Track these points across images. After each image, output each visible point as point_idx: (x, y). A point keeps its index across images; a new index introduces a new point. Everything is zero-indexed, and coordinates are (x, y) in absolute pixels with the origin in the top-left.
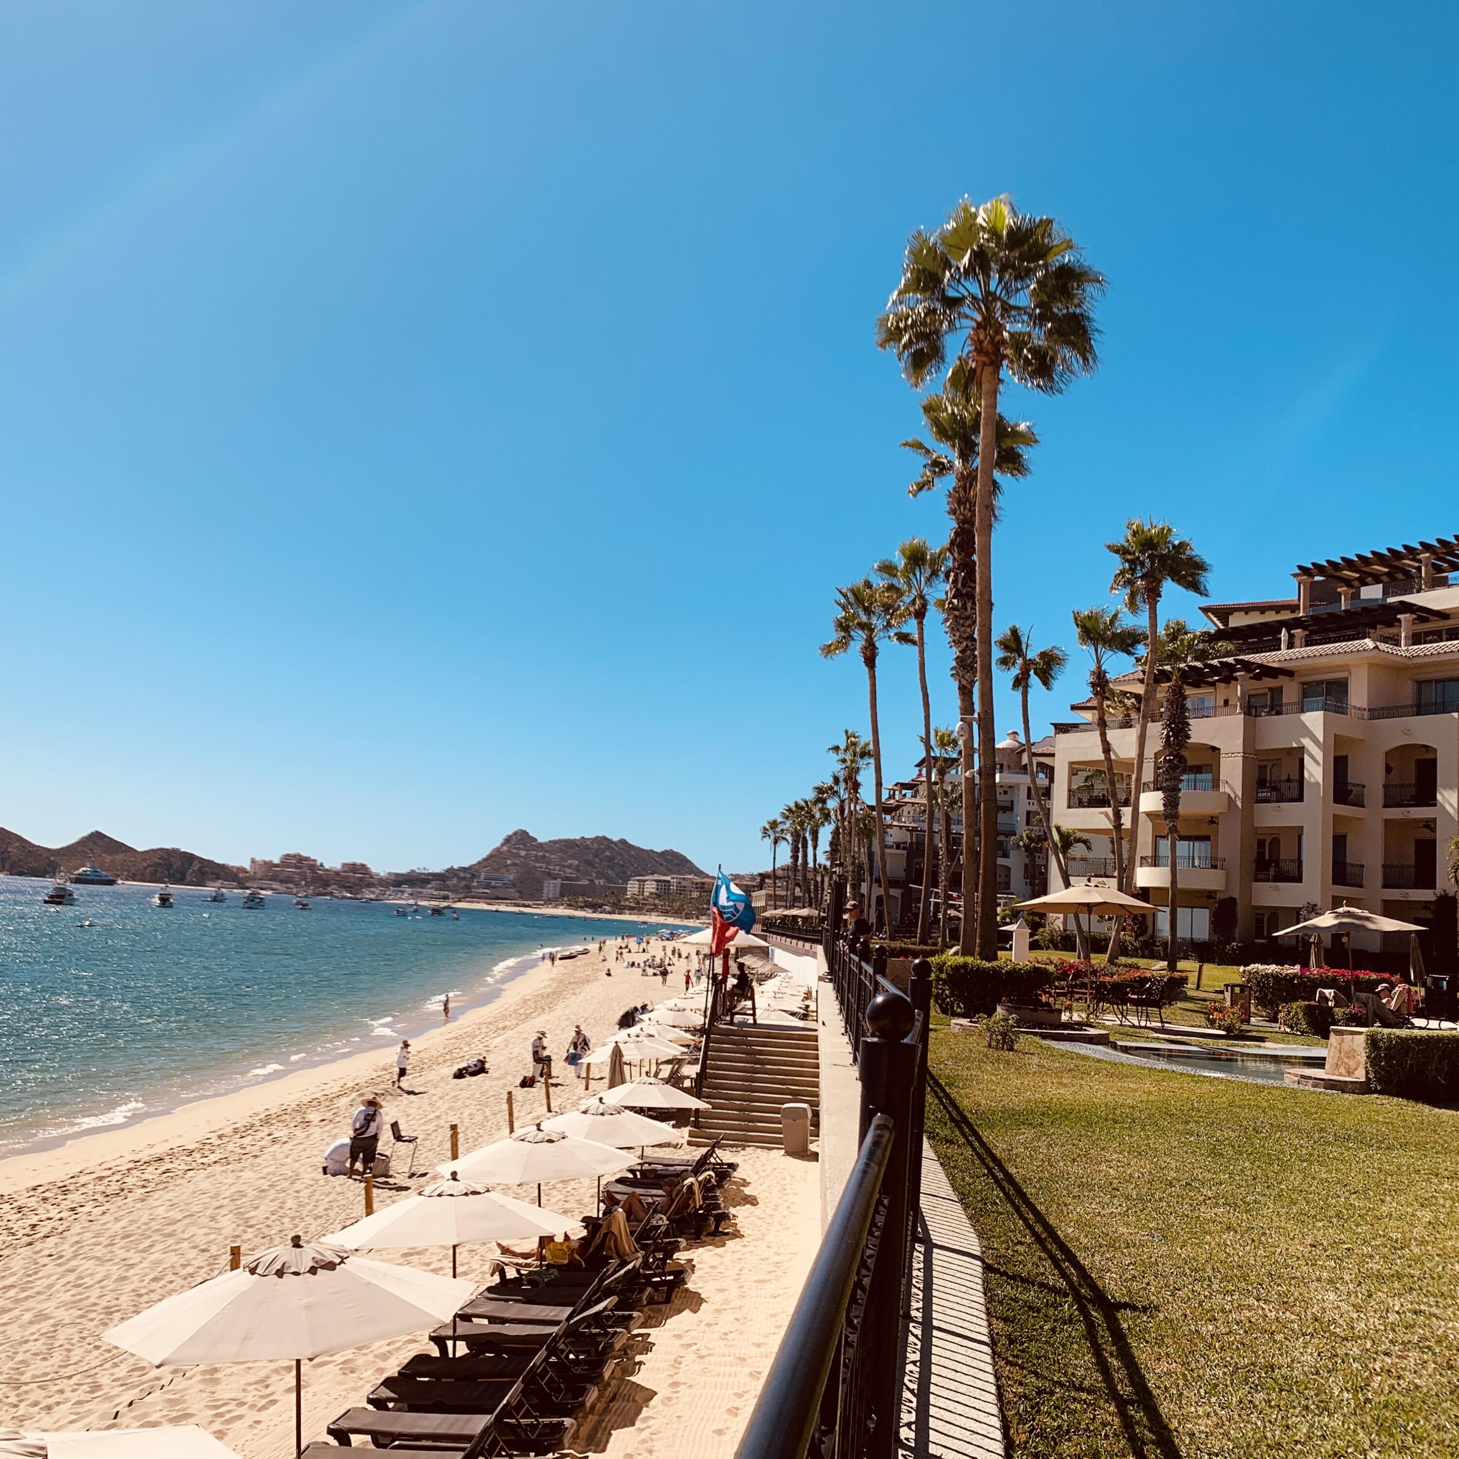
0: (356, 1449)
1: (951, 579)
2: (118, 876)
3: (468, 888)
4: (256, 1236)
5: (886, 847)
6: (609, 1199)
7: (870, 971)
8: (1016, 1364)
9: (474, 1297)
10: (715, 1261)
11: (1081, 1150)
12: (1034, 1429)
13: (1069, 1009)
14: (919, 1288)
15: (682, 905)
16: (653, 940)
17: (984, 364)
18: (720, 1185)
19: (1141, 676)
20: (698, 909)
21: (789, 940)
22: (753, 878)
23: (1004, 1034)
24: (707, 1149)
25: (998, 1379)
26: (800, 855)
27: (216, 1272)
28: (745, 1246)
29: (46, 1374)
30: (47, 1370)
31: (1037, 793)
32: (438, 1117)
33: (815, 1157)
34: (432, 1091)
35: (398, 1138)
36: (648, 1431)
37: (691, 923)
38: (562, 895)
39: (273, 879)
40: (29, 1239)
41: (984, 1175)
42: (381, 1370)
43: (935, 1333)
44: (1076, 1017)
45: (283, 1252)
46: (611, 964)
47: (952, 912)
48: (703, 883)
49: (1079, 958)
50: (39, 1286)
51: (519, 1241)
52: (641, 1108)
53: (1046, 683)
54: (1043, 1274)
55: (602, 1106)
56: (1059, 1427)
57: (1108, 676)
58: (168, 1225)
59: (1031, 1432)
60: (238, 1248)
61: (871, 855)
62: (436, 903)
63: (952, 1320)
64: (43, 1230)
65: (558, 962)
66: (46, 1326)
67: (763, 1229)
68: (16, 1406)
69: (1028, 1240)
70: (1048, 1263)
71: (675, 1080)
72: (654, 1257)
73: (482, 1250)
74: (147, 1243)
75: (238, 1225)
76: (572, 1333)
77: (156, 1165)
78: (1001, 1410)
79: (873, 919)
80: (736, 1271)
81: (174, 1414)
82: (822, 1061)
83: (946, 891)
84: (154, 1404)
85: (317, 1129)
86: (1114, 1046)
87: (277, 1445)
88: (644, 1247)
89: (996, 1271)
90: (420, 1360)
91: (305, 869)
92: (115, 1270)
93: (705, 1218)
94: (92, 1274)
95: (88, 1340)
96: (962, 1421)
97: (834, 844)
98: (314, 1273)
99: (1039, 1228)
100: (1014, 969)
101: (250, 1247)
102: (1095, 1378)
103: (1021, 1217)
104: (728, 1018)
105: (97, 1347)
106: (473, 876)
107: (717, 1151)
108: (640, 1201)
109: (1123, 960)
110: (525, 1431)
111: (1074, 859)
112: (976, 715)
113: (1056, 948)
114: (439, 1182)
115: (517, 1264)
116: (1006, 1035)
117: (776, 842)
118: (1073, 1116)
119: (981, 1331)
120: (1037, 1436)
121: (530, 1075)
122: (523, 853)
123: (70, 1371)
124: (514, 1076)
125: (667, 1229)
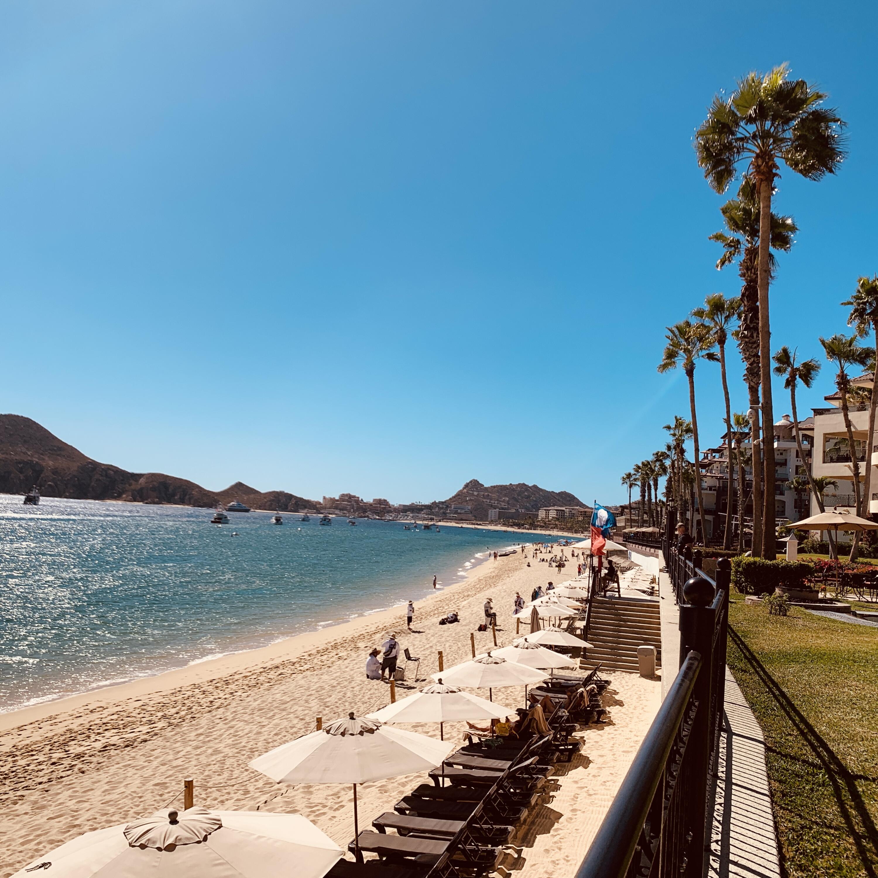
0: (388, 835)
1: (742, 318)
2: (251, 507)
3: (445, 513)
4: (330, 712)
5: (703, 489)
6: (532, 699)
7: (691, 565)
8: (787, 809)
9: (454, 753)
10: (598, 739)
11: (831, 678)
12: (799, 849)
13: (824, 590)
14: (723, 759)
15: (572, 525)
16: (555, 546)
17: (762, 180)
18: (600, 693)
19: (872, 377)
20: (583, 528)
21: (640, 547)
22: (616, 508)
23: (780, 606)
24: (591, 672)
25: (775, 817)
26: (646, 494)
27: (309, 732)
28: (616, 730)
29: (221, 783)
30: (221, 781)
31: (802, 454)
32: (431, 647)
33: (659, 678)
34: (428, 631)
35: (409, 658)
36: (558, 837)
37: (578, 535)
38: (499, 518)
39: (336, 508)
40: (209, 709)
41: (766, 692)
42: (402, 792)
43: (734, 787)
44: (828, 596)
45: (343, 721)
46: (530, 559)
47: (746, 530)
48: (586, 512)
49: (831, 558)
50: (215, 734)
51: (480, 722)
52: (551, 646)
53: (808, 383)
54: (805, 755)
55: (527, 643)
56: (816, 849)
57: (848, 378)
58: (282, 704)
59: (796, 851)
60: (321, 718)
61: (692, 494)
62: (426, 522)
63: (745, 780)
64: (217, 704)
65: (498, 558)
66: (219, 757)
67: (627, 720)
68: (205, 800)
69: (795, 733)
70: (808, 748)
71: (571, 630)
72: (560, 735)
73: (458, 726)
74: (271, 714)
75: (320, 706)
76: (511, 776)
77: (275, 670)
78: (777, 836)
79: (695, 534)
80: (611, 745)
81: (289, 809)
82: (662, 621)
83: (742, 517)
84: (277, 803)
85: (363, 652)
86: (855, 615)
87: (345, 830)
88: (554, 728)
89: (774, 751)
90: (423, 788)
91: (353, 502)
92: (255, 728)
93: (591, 712)
94: (243, 730)
95: (242, 766)
96: (751, 842)
97: (669, 488)
98: (362, 735)
99: (802, 726)
100: (787, 565)
101: (327, 718)
102: (840, 821)
103: (791, 718)
104: (603, 594)
105: (247, 770)
106: (447, 506)
107: (598, 673)
108: (551, 700)
109: (861, 559)
110: (485, 832)
111: (827, 495)
112: (760, 405)
113: (816, 552)
114: (433, 684)
115: (479, 735)
116: (781, 606)
117: (631, 486)
118: (826, 657)
119: (764, 787)
120: (801, 854)
121: (484, 624)
122: (476, 493)
123: (233, 782)
124: (475, 624)
125: (568, 718)
